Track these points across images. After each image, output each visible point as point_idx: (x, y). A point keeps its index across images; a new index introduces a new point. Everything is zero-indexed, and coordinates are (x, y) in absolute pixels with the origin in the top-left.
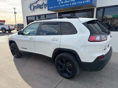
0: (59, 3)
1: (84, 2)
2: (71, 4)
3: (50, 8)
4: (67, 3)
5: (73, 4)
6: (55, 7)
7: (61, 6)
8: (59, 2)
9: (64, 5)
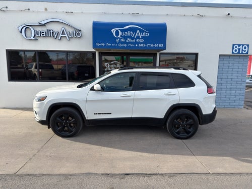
0: (117, 41)
1: (155, 45)
2: (137, 45)
3: (98, 44)
4: (131, 43)
5: (140, 45)
6: (110, 45)
7: (120, 45)
8: (118, 38)
9: (126, 45)
